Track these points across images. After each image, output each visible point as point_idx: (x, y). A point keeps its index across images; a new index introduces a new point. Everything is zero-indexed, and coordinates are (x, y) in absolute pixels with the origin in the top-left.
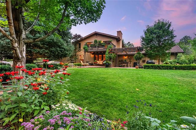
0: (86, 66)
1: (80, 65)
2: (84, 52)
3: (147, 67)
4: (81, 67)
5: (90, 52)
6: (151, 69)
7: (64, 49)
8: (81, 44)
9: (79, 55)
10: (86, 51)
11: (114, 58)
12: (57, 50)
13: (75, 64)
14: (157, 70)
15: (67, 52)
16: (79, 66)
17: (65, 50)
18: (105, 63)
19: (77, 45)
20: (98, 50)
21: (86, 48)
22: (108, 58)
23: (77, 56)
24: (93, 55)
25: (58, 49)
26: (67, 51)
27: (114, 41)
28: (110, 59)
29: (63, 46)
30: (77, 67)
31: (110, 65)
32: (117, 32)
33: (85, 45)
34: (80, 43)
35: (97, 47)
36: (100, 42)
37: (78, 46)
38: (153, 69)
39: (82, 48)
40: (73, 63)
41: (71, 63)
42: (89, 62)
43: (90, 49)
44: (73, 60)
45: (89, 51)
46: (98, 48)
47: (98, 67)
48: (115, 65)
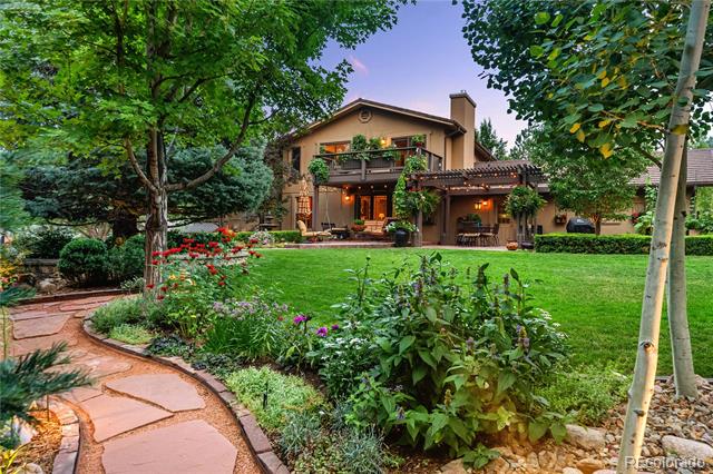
0: (320, 241)
1: (296, 238)
2: (312, 187)
3: (545, 243)
4: (298, 247)
5: (339, 186)
6: (561, 251)
7: (240, 185)
8: (302, 150)
9: (294, 195)
10: (320, 180)
11: (429, 209)
12: (218, 190)
13: (276, 235)
14: (583, 255)
15: (248, 196)
16: (291, 241)
17: (242, 189)
18: (392, 231)
19: (285, 155)
20: (370, 179)
21: (321, 171)
22: (403, 209)
23: (286, 201)
24: (352, 198)
25: (222, 186)
26: (249, 191)
27: (435, 137)
28: (412, 213)
29: (235, 178)
30: (285, 247)
31: (413, 237)
32: (452, 97)
33: (318, 157)
34: (297, 145)
35: (364, 164)
36: (375, 144)
37: (288, 158)
38: (568, 251)
39: (304, 169)
40: (270, 229)
41: (262, 228)
42: (333, 225)
43: (336, 173)
44: (269, 219)
45: (333, 180)
46: (367, 167)
47: (365, 246)
48: (442, 237)
